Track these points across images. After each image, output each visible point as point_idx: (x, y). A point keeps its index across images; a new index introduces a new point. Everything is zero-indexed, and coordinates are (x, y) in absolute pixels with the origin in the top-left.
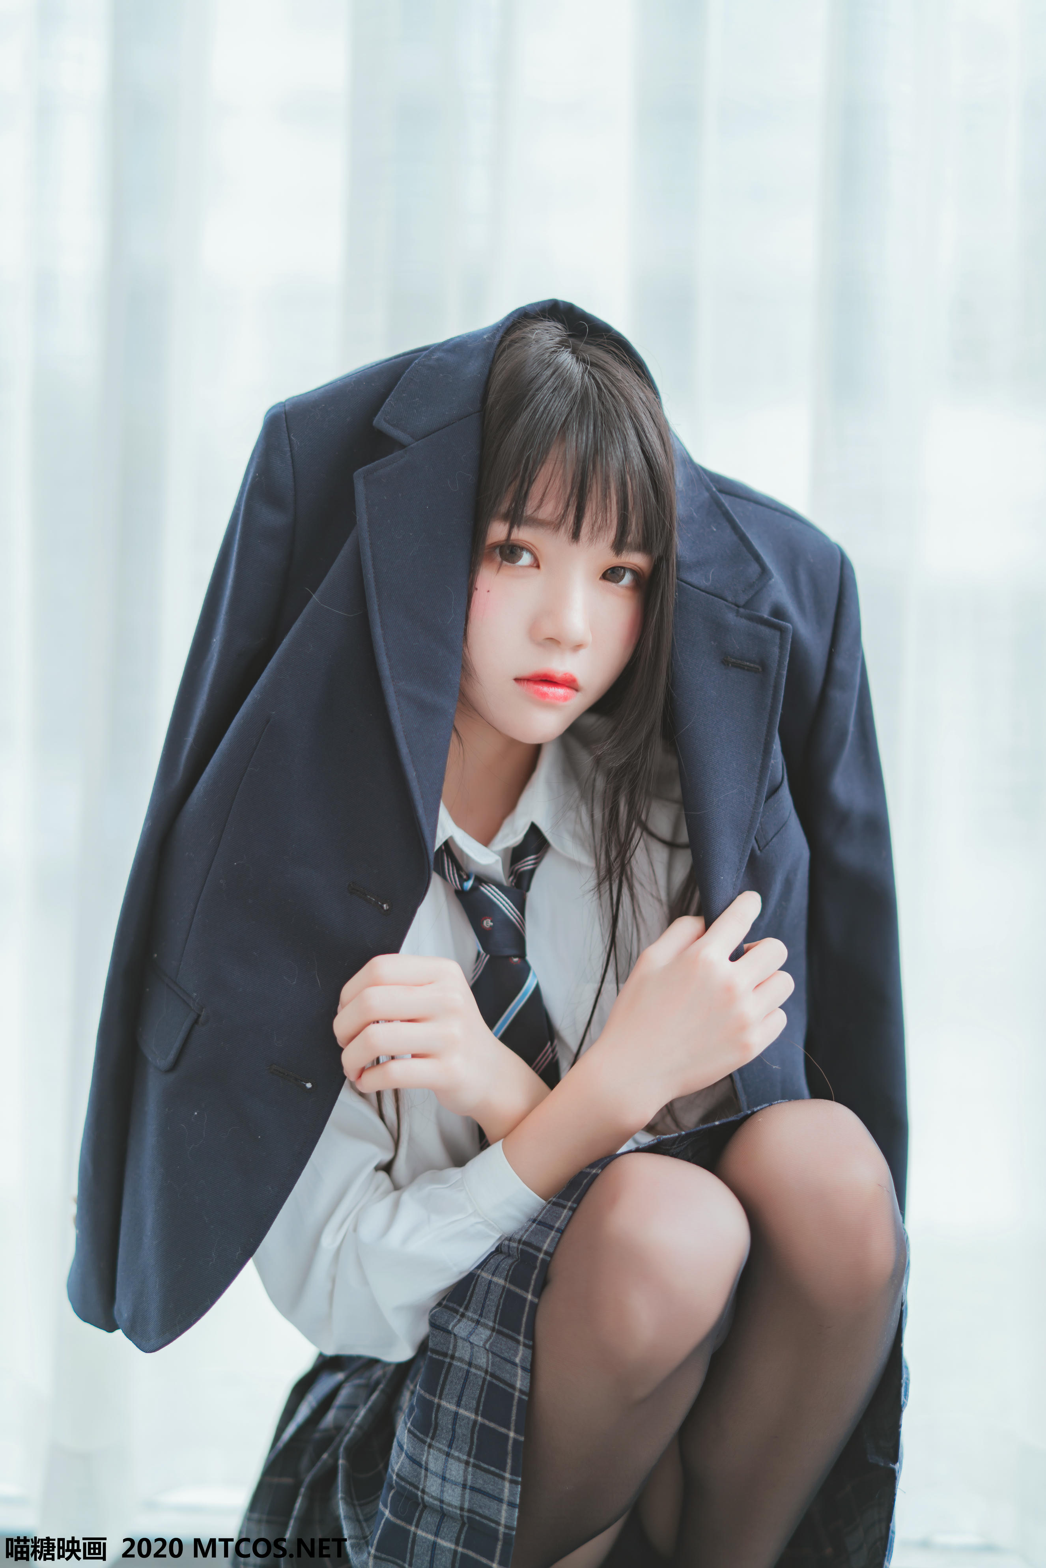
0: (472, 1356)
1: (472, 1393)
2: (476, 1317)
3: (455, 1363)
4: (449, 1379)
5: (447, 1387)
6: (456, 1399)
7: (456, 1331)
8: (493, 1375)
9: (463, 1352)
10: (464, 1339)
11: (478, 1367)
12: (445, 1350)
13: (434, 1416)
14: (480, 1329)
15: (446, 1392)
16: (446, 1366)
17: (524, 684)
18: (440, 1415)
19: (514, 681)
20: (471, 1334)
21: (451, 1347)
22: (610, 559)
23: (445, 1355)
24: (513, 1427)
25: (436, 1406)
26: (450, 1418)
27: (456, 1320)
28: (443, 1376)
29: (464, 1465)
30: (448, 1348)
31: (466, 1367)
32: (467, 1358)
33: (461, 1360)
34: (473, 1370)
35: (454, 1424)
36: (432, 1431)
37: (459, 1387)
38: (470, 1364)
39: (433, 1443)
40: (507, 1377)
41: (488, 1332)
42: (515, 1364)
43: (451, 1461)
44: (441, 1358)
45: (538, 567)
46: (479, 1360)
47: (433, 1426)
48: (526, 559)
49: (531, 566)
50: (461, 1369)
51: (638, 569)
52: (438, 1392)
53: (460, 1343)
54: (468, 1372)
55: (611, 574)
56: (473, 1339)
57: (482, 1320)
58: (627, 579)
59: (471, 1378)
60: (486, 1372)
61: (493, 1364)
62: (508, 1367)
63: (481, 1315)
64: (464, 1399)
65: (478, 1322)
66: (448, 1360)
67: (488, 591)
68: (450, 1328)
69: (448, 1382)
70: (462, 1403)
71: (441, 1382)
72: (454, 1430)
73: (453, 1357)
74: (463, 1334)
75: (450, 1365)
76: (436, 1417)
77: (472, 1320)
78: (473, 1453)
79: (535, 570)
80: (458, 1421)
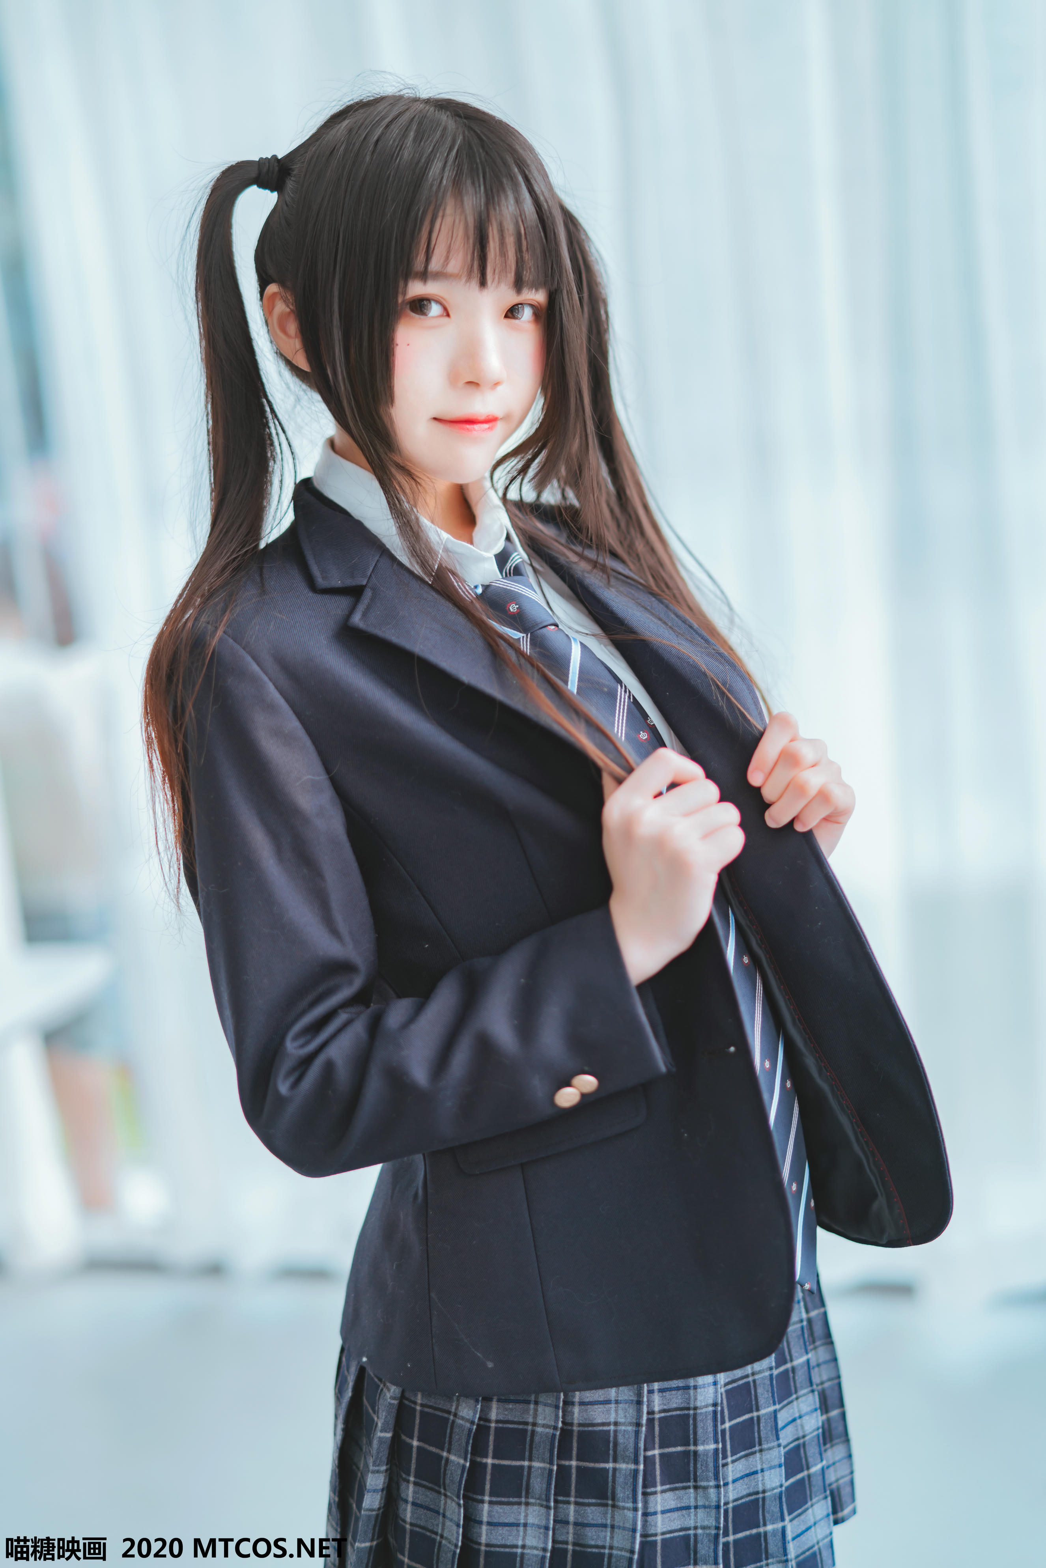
19: (432, 420)
22: (512, 298)
45: (448, 315)
48: (435, 310)
49: (442, 316)
51: (537, 304)
55: (512, 313)
58: (527, 314)
67: (408, 345)
79: (446, 319)
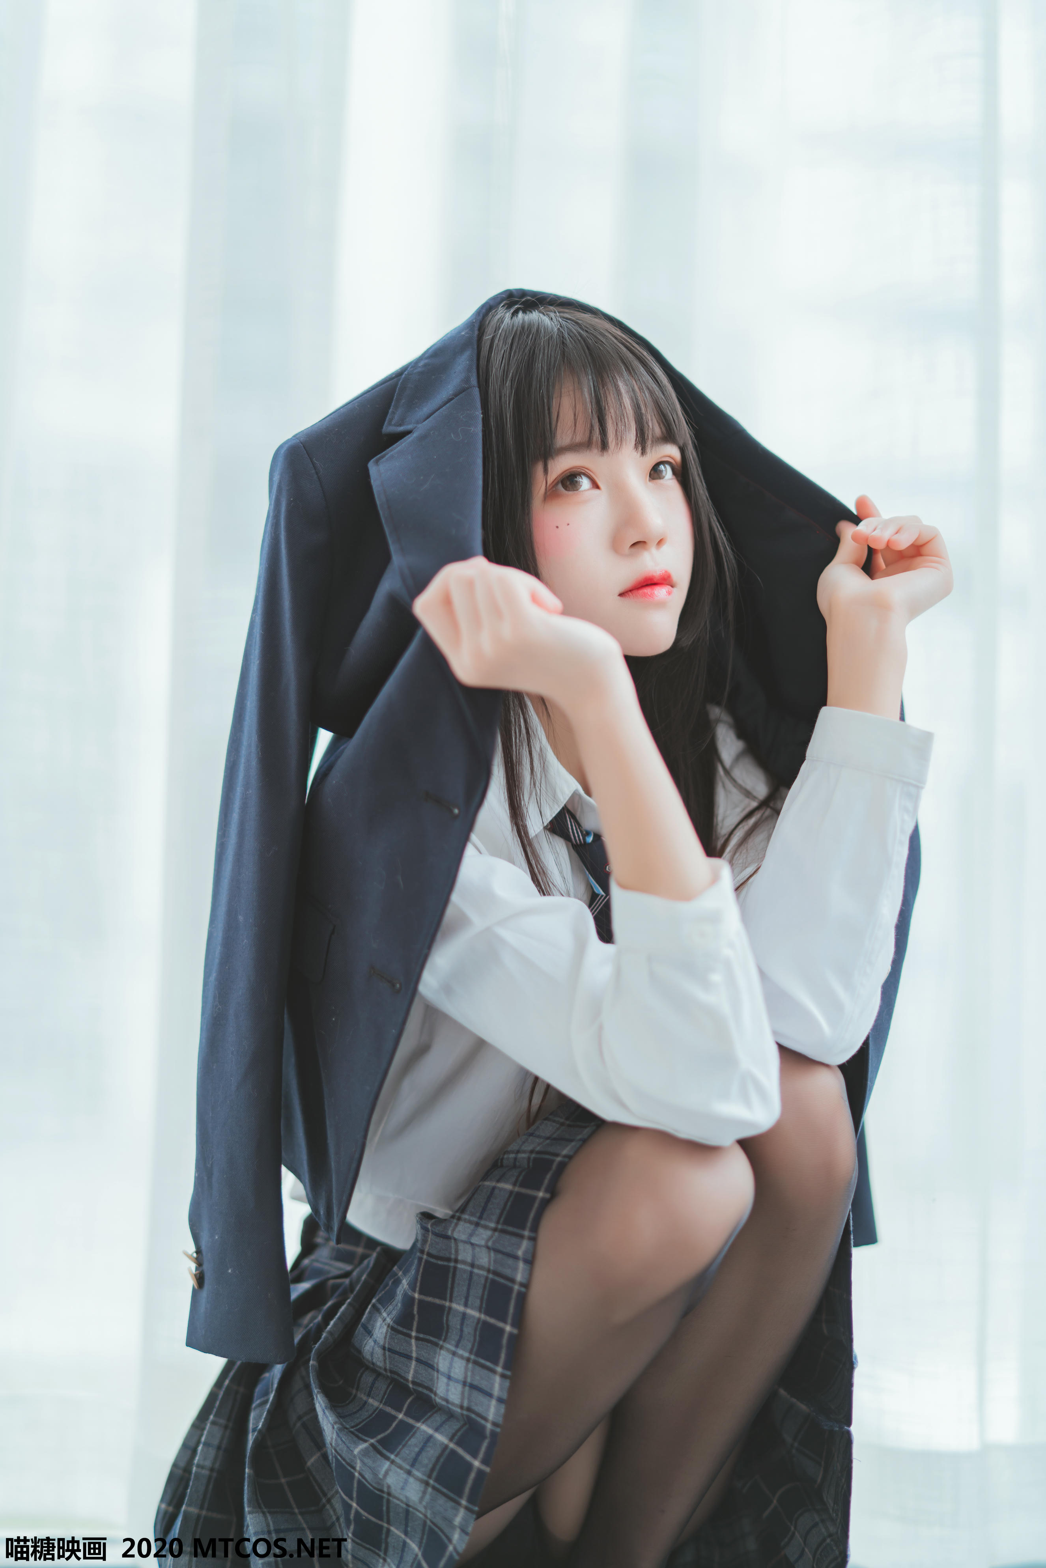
0: (474, 1256)
1: (477, 1292)
2: (475, 1219)
3: (459, 1266)
4: (457, 1281)
5: (456, 1289)
6: (463, 1300)
7: (456, 1235)
8: (495, 1273)
9: (465, 1254)
10: (465, 1242)
11: (481, 1267)
12: (448, 1255)
13: (445, 1318)
14: (481, 1230)
15: (455, 1294)
16: (452, 1270)
17: (629, 595)
18: (450, 1317)
19: (619, 597)
20: (471, 1235)
21: (453, 1251)
23: (449, 1260)
24: (509, 1320)
25: (447, 1309)
26: (459, 1318)
27: (453, 1225)
28: (450, 1280)
29: (466, 1362)
30: (450, 1253)
31: (469, 1268)
32: (469, 1260)
33: (464, 1262)
34: (476, 1271)
35: (462, 1324)
36: (444, 1334)
37: (465, 1288)
38: (473, 1265)
39: (444, 1345)
40: (508, 1272)
41: (489, 1233)
42: (516, 1258)
43: (456, 1359)
44: (445, 1263)
45: (597, 487)
46: (481, 1260)
47: (445, 1329)
49: (591, 489)
50: (465, 1271)
52: (448, 1296)
53: (461, 1246)
54: (471, 1273)
56: (474, 1240)
57: (482, 1222)
59: (475, 1278)
60: (489, 1271)
61: (495, 1261)
62: (510, 1261)
63: (481, 1218)
64: (470, 1299)
65: (477, 1225)
66: (452, 1264)
68: (449, 1233)
69: (456, 1285)
70: (469, 1303)
71: (449, 1285)
72: (462, 1330)
73: (456, 1261)
74: (463, 1237)
75: (455, 1268)
76: (447, 1320)
77: (470, 1222)
78: (475, 1350)
79: (595, 491)
80: (466, 1321)
